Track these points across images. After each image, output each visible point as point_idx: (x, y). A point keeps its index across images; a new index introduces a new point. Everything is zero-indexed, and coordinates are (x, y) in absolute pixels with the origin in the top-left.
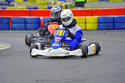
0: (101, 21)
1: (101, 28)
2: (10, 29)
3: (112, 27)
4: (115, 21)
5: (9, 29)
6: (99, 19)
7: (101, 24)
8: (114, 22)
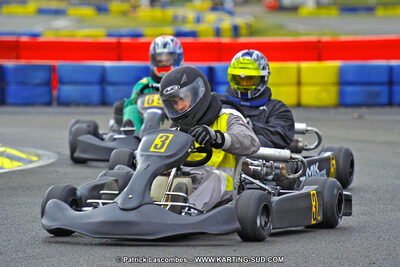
0: (350, 78)
1: (349, 100)
2: (55, 103)
3: (384, 99)
4: (395, 78)
5: (49, 104)
6: (342, 71)
7: (349, 89)
8: (391, 83)
